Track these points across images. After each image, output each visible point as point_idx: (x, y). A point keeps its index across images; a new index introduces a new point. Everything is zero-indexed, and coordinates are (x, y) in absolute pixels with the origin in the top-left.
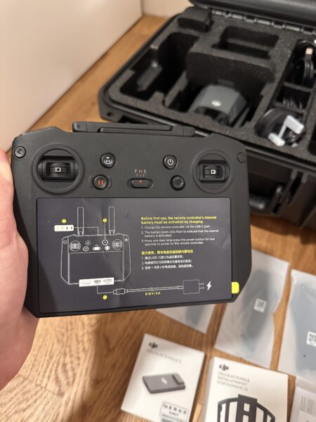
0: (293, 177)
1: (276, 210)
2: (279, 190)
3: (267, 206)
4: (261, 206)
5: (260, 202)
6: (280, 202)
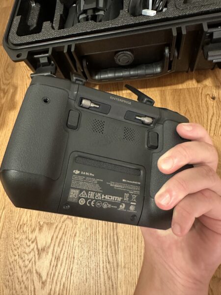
0: (175, 34)
1: (170, 68)
2: (167, 51)
3: (162, 68)
4: (159, 70)
5: (156, 67)
6: (171, 59)
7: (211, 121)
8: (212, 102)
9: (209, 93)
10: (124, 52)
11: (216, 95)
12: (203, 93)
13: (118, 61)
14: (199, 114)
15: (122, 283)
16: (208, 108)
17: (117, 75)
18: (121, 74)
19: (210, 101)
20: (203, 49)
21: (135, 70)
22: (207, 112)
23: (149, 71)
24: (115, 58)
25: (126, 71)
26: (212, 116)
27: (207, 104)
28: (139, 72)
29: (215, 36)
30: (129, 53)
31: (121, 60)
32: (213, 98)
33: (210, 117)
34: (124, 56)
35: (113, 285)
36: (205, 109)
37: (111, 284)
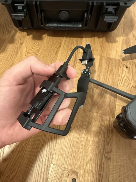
0: (91, 4)
1: (86, 25)
4: (80, 26)
7: (123, 79)
8: (126, 69)
9: (125, 64)
10: (65, 11)
11: (128, 66)
12: (122, 63)
13: (61, 17)
14: (118, 73)
15: (57, 152)
16: (123, 72)
17: (59, 25)
18: (61, 25)
19: (125, 68)
20: (102, 16)
21: (68, 24)
22: (122, 74)
23: (75, 26)
24: (59, 14)
25: (64, 24)
26: (124, 76)
27: (123, 70)
28: (71, 26)
29: (108, 10)
30: (66, 12)
31: (62, 16)
32: (127, 67)
33: (123, 77)
34: (64, 14)
35: (51, 153)
36: (121, 72)
37: (50, 152)
